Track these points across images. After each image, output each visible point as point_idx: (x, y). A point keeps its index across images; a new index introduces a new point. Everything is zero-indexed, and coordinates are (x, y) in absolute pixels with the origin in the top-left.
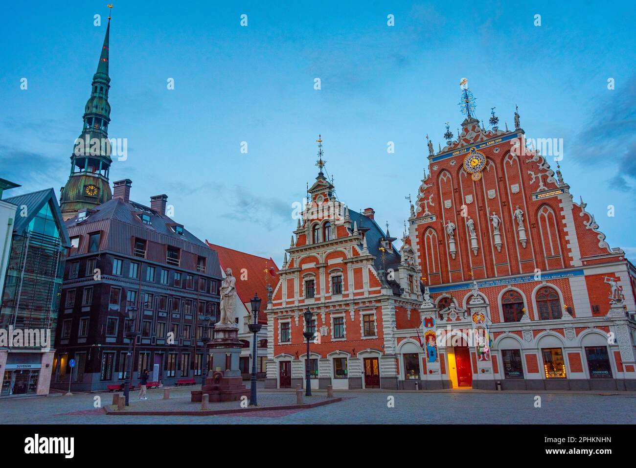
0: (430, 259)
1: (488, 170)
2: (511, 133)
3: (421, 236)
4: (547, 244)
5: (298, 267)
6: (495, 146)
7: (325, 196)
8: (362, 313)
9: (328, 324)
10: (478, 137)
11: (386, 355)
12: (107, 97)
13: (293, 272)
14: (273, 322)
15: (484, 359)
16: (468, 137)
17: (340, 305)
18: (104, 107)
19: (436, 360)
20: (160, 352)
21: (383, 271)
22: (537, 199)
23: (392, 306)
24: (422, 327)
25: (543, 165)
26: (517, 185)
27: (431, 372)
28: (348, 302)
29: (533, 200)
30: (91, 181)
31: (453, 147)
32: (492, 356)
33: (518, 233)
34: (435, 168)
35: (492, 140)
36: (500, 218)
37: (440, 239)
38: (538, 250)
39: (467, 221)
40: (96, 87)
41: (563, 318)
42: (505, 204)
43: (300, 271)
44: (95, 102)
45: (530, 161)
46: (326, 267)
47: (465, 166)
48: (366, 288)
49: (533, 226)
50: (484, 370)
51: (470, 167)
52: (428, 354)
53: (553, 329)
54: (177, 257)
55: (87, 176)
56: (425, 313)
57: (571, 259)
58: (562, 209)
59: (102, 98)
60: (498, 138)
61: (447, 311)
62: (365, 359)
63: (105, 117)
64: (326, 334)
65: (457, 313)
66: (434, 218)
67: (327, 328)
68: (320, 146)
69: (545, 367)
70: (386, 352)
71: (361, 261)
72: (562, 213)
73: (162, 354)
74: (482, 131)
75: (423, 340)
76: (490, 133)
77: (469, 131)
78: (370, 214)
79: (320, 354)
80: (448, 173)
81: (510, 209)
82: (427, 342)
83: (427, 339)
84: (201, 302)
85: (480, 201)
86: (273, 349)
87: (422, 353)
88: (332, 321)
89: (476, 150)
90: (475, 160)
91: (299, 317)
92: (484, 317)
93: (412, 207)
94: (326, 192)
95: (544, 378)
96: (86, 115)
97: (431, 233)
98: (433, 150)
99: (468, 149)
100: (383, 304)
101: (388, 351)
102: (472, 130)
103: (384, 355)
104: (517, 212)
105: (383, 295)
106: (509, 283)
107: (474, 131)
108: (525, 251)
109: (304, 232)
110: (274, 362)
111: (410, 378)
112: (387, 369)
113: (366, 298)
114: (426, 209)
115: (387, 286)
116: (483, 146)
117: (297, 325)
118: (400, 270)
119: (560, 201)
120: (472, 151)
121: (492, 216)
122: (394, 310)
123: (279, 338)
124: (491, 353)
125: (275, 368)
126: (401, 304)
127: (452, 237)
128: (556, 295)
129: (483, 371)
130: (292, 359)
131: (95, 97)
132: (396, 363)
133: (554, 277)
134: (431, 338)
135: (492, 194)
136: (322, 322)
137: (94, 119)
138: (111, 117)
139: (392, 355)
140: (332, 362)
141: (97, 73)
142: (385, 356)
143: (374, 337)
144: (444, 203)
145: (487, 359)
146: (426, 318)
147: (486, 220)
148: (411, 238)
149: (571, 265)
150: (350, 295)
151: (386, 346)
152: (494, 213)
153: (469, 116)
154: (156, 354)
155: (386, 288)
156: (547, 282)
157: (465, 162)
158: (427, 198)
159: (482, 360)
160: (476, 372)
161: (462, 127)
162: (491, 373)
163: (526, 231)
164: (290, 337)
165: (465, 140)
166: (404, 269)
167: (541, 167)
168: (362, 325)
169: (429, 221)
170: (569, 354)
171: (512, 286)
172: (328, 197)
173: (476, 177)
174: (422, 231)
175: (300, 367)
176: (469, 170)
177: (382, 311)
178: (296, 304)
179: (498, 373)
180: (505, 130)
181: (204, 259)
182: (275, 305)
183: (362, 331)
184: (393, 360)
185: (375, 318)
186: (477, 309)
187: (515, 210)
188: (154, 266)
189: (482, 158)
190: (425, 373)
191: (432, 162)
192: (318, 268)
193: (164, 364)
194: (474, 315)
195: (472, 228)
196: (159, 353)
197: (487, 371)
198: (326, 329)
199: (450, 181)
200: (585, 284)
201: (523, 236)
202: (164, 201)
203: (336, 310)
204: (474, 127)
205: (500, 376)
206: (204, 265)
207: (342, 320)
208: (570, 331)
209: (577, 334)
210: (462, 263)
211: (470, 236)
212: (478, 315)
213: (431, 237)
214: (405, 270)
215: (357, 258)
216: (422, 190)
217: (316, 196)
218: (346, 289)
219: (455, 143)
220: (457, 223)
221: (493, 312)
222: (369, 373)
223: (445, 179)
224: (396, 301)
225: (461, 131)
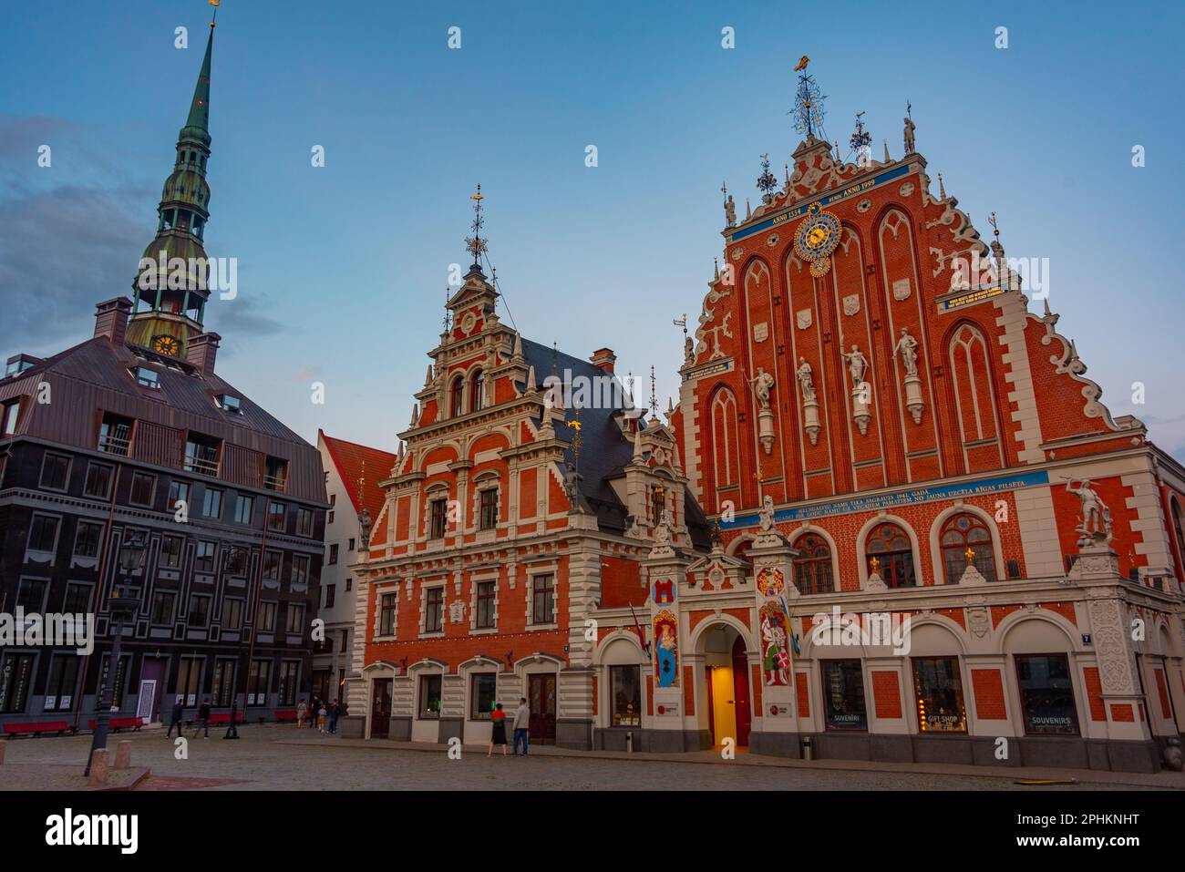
0: (721, 455)
1: (846, 251)
2: (896, 163)
3: (704, 406)
4: (969, 413)
5: (419, 471)
6: (859, 198)
7: (478, 314)
8: (530, 571)
9: (465, 597)
10: (828, 178)
11: (572, 669)
12: (205, 172)
13: (410, 482)
14: (367, 592)
15: (778, 683)
16: (805, 182)
17: (491, 554)
18: (197, 191)
19: (674, 683)
20: (158, 655)
21: (575, 474)
22: (948, 311)
23: (589, 556)
24: (650, 603)
25: (962, 232)
26: (906, 282)
27: (661, 710)
28: (503, 547)
29: (940, 313)
30: (166, 330)
31: (775, 206)
32: (797, 674)
33: (904, 391)
34: (738, 255)
35: (855, 183)
36: (867, 358)
37: (741, 409)
38: (946, 428)
39: (798, 368)
40: (183, 154)
41: (964, 582)
42: (879, 325)
43: (423, 480)
44: (179, 182)
45: (934, 224)
46: (471, 469)
47: (798, 247)
48: (543, 514)
49: (936, 372)
50: (775, 707)
51: (808, 248)
52: (658, 666)
53: (938, 610)
54: (215, 457)
55: (158, 319)
56: (657, 570)
57: (1021, 446)
58: (1002, 330)
59: (194, 172)
60: (866, 179)
61: (702, 565)
62: (531, 677)
63: (199, 209)
64: (460, 619)
65: (725, 571)
66: (732, 364)
67: (463, 604)
68: (478, 208)
69: (918, 704)
70: (572, 662)
71: (536, 452)
72: (1002, 340)
73: (164, 660)
74: (835, 165)
75: (650, 635)
76: (851, 168)
77: (807, 169)
78: (605, 360)
79: (445, 664)
80: (762, 265)
81: (887, 336)
82: (657, 639)
83: (659, 631)
84: (272, 553)
85: (827, 322)
86: (363, 652)
87: (647, 665)
88: (473, 591)
89: (820, 209)
90: (818, 231)
91: (413, 581)
92: (782, 580)
93: (689, 341)
94: (481, 304)
95: (915, 731)
96: (162, 205)
97: (724, 398)
98: (735, 216)
99: (804, 209)
100: (572, 549)
101: (576, 659)
102: (814, 166)
103: (568, 668)
104: (904, 341)
105: (572, 530)
106: (881, 505)
107: (820, 168)
108: (919, 432)
109: (435, 394)
110: (363, 681)
111: (622, 723)
112: (571, 701)
113: (539, 537)
114: (716, 346)
115: (581, 509)
116: (836, 198)
117: (410, 599)
118: (628, 475)
119: (999, 312)
120: (812, 211)
121: (849, 355)
122: (599, 565)
123: (376, 626)
124: (795, 668)
125: (364, 693)
126: (621, 551)
127: (766, 405)
128: (982, 531)
129: (775, 711)
130: (392, 673)
131: (181, 171)
132: (591, 687)
133: (981, 491)
134: (666, 628)
135: (851, 304)
136: (455, 592)
137: (176, 212)
138: (210, 209)
139: (583, 669)
140: (467, 682)
141: (186, 127)
142: (571, 671)
143: (550, 627)
144: (752, 330)
145: (784, 682)
146: (657, 583)
147: (838, 364)
148: (684, 410)
149: (1020, 460)
150: (510, 531)
151: (572, 646)
152: (854, 347)
153: (810, 135)
154: (146, 657)
155: (578, 512)
156: (965, 501)
157: (798, 236)
158: (717, 322)
159: (774, 684)
160: (759, 713)
161: (794, 161)
162: (791, 716)
163: (923, 385)
164: (395, 625)
165: (801, 189)
166: (638, 472)
167: (958, 238)
168: (529, 598)
169: (721, 370)
170: (975, 673)
171: (888, 513)
172: (483, 316)
173: (819, 270)
174: (706, 394)
175: (409, 693)
176: (806, 255)
177: (570, 565)
178: (411, 552)
179: (808, 716)
180: (882, 160)
181: (284, 463)
182: (374, 555)
183: (528, 613)
184: (584, 679)
185: (555, 581)
186: (769, 560)
187: (899, 337)
188: (152, 474)
189: (833, 226)
190: (650, 713)
191: (732, 242)
192: (456, 472)
193: (166, 681)
194: (760, 575)
195: (806, 383)
196: (154, 657)
197: (784, 711)
198: (460, 608)
199: (767, 283)
200: (1051, 504)
201: (914, 395)
202: (214, 345)
203: (483, 565)
204: (819, 159)
205: (814, 723)
206: (284, 477)
207: (492, 588)
208: (977, 613)
209: (996, 621)
210: (786, 462)
211: (802, 400)
212: (770, 574)
213: (724, 406)
214: (643, 476)
215: (530, 449)
216: (708, 304)
217: (462, 314)
218: (505, 519)
219: (781, 197)
220: (779, 372)
221: (846, 574)
222: (537, 710)
223: (757, 278)
224: (604, 544)
225: (791, 171)
